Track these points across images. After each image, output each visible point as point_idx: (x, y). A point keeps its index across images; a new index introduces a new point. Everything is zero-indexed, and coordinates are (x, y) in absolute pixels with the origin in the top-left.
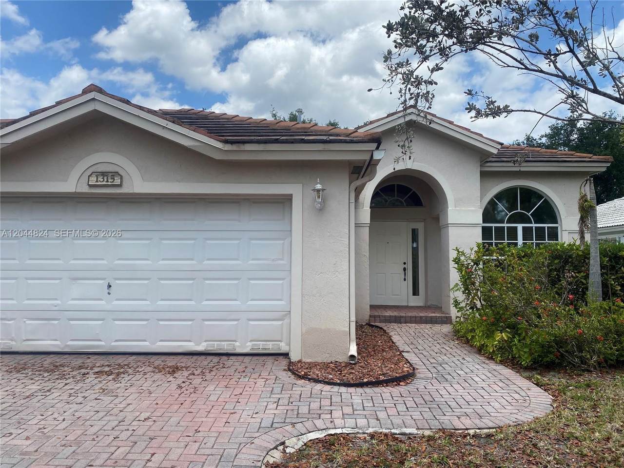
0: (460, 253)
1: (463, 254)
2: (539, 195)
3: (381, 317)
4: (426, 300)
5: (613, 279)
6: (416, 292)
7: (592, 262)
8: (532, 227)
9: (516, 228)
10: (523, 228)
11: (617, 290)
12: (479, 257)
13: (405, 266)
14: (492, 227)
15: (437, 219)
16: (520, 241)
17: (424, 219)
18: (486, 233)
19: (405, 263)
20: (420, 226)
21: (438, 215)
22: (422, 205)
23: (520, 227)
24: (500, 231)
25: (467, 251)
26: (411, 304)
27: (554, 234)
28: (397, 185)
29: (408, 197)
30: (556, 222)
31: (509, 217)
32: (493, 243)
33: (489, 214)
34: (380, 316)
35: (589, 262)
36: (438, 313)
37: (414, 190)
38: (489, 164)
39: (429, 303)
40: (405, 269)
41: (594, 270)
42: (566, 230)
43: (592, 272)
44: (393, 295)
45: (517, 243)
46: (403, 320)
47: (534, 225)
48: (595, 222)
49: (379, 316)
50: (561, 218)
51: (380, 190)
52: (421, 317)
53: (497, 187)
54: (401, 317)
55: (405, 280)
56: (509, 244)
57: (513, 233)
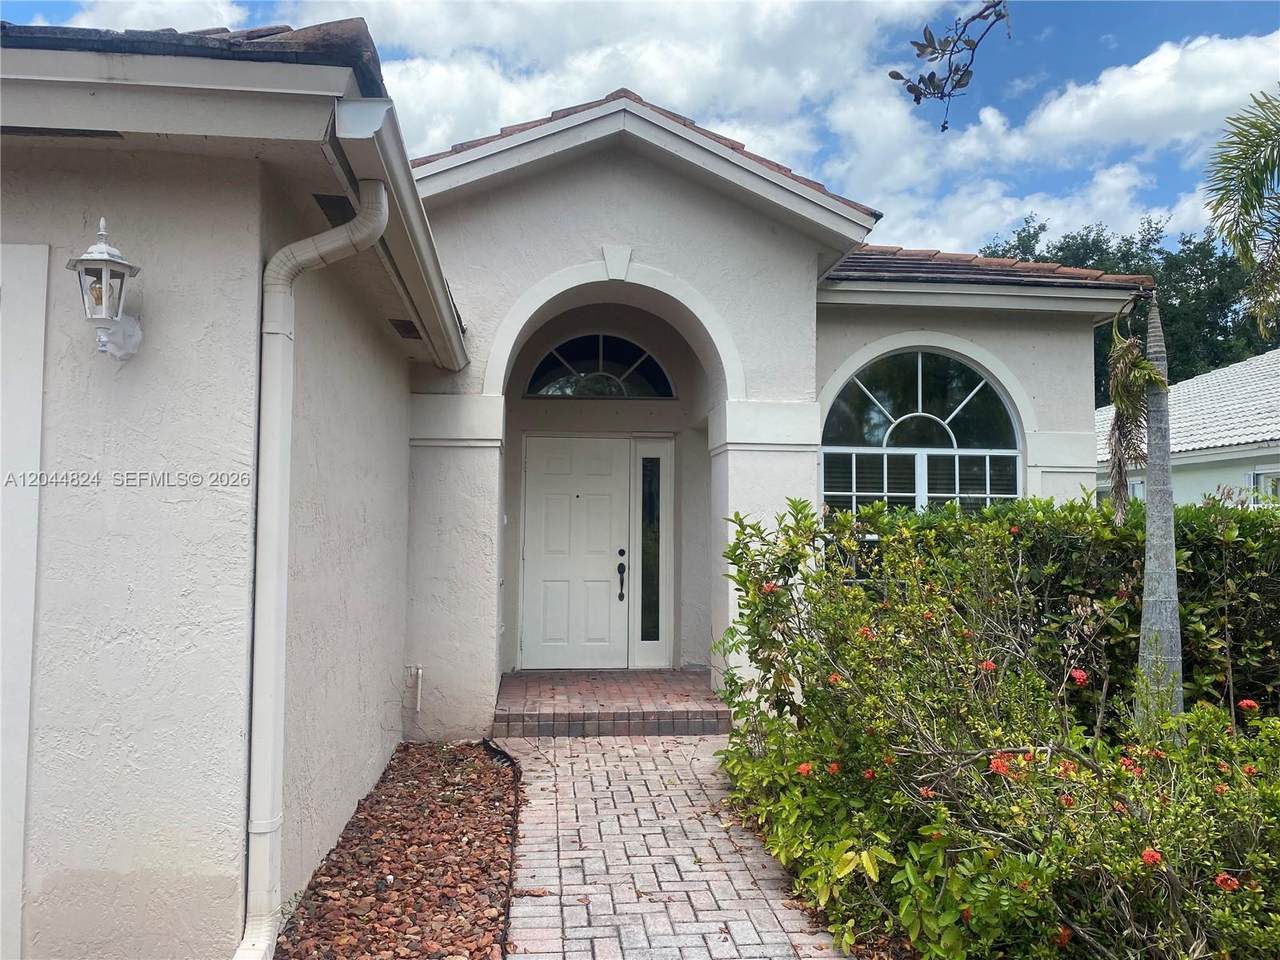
0: (748, 530)
1: (758, 531)
2: (969, 375)
3: (526, 719)
4: (677, 653)
5: (1202, 616)
6: (650, 632)
7: (1151, 566)
8: (952, 458)
9: (912, 458)
10: (930, 458)
11: (1211, 652)
12: (793, 547)
13: (623, 560)
14: (851, 455)
15: (703, 431)
16: (922, 494)
17: (676, 434)
18: (835, 471)
19: (622, 553)
20: (664, 451)
21: (706, 419)
22: (672, 396)
23: (922, 455)
24: (870, 465)
25: (770, 526)
26: (639, 663)
27: (1006, 476)
28: (606, 338)
29: (636, 369)
30: (1013, 446)
31: (894, 429)
32: (851, 497)
33: (844, 422)
34: (523, 715)
35: (1142, 567)
36: (696, 699)
37: (649, 352)
38: (844, 286)
39: (683, 662)
40: (621, 569)
41: (1160, 595)
42: (1036, 466)
43: (1151, 599)
44: (589, 640)
45: (914, 498)
46: (590, 725)
47: (956, 452)
48: (1164, 434)
49: (521, 717)
50: (1023, 434)
51: (556, 349)
52: (644, 716)
53: (864, 349)
54: (586, 717)
55: (621, 597)
56: (892, 502)
57: (903, 470)
